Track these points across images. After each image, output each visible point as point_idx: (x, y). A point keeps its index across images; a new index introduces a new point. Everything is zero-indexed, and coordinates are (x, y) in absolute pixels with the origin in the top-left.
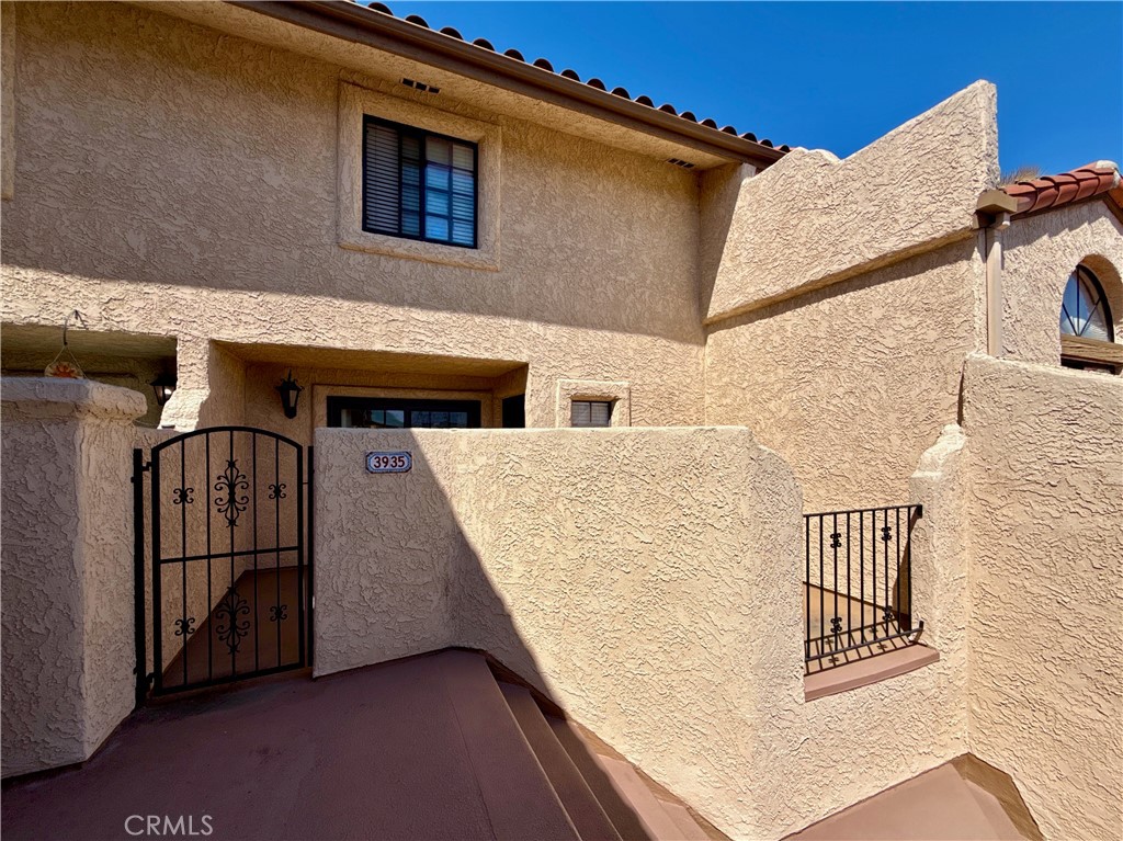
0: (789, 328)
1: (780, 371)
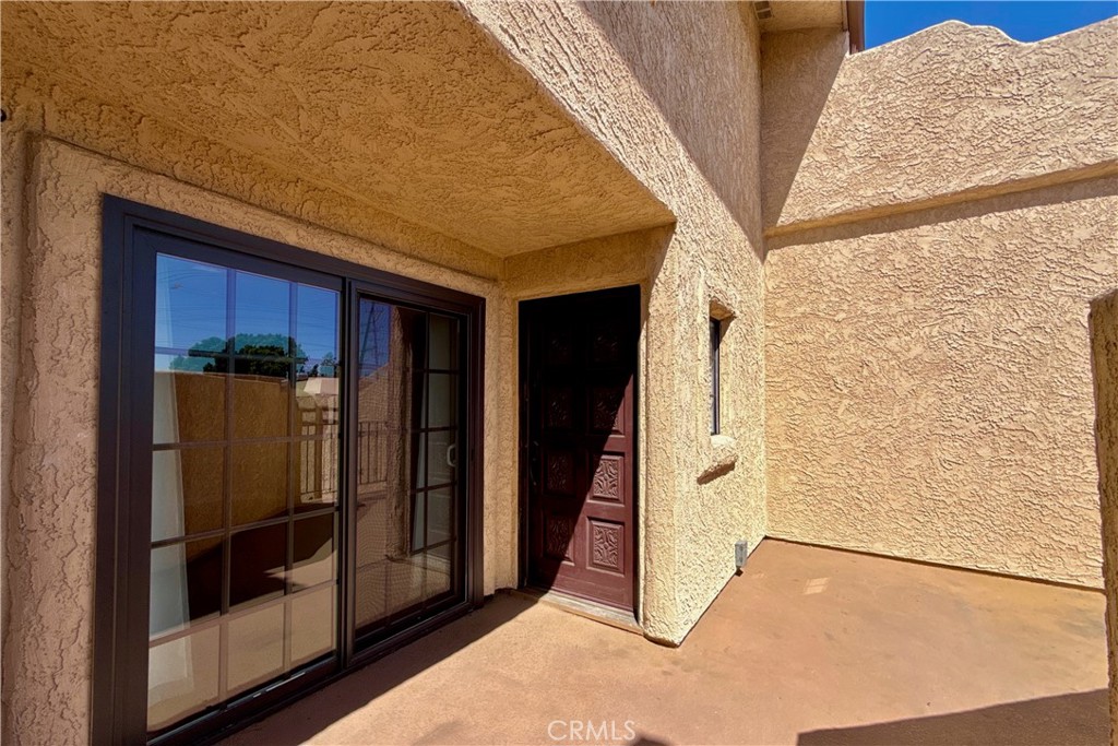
0: (926, 247)
1: (909, 300)
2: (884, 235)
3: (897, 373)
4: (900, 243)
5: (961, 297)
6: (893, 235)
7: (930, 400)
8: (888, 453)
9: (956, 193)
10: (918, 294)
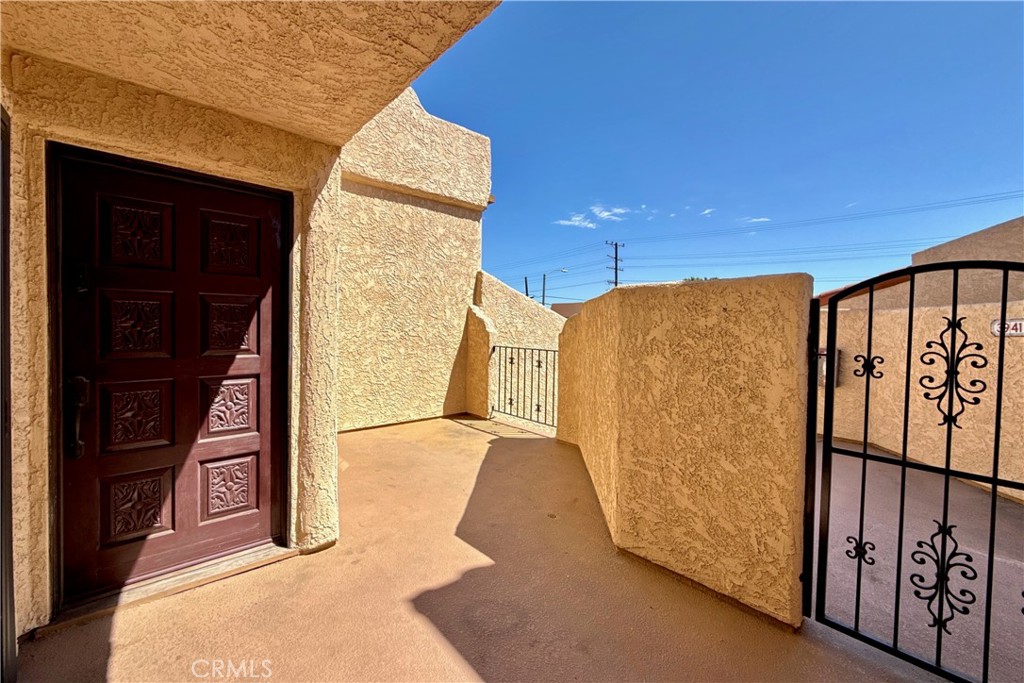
0: (377, 213)
1: (367, 248)
2: (354, 195)
3: (360, 298)
4: (363, 206)
5: (393, 253)
6: (360, 198)
7: (378, 318)
8: (354, 356)
9: (395, 185)
10: (373, 244)
